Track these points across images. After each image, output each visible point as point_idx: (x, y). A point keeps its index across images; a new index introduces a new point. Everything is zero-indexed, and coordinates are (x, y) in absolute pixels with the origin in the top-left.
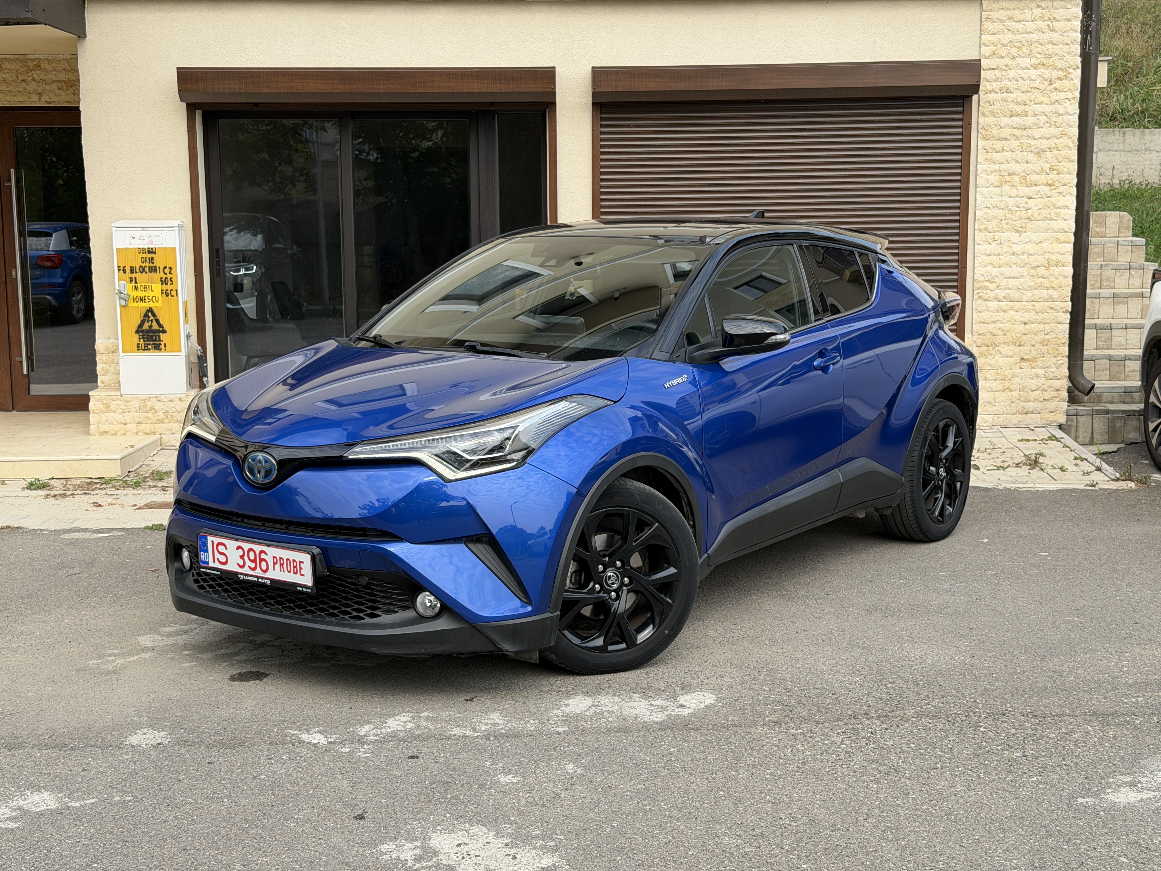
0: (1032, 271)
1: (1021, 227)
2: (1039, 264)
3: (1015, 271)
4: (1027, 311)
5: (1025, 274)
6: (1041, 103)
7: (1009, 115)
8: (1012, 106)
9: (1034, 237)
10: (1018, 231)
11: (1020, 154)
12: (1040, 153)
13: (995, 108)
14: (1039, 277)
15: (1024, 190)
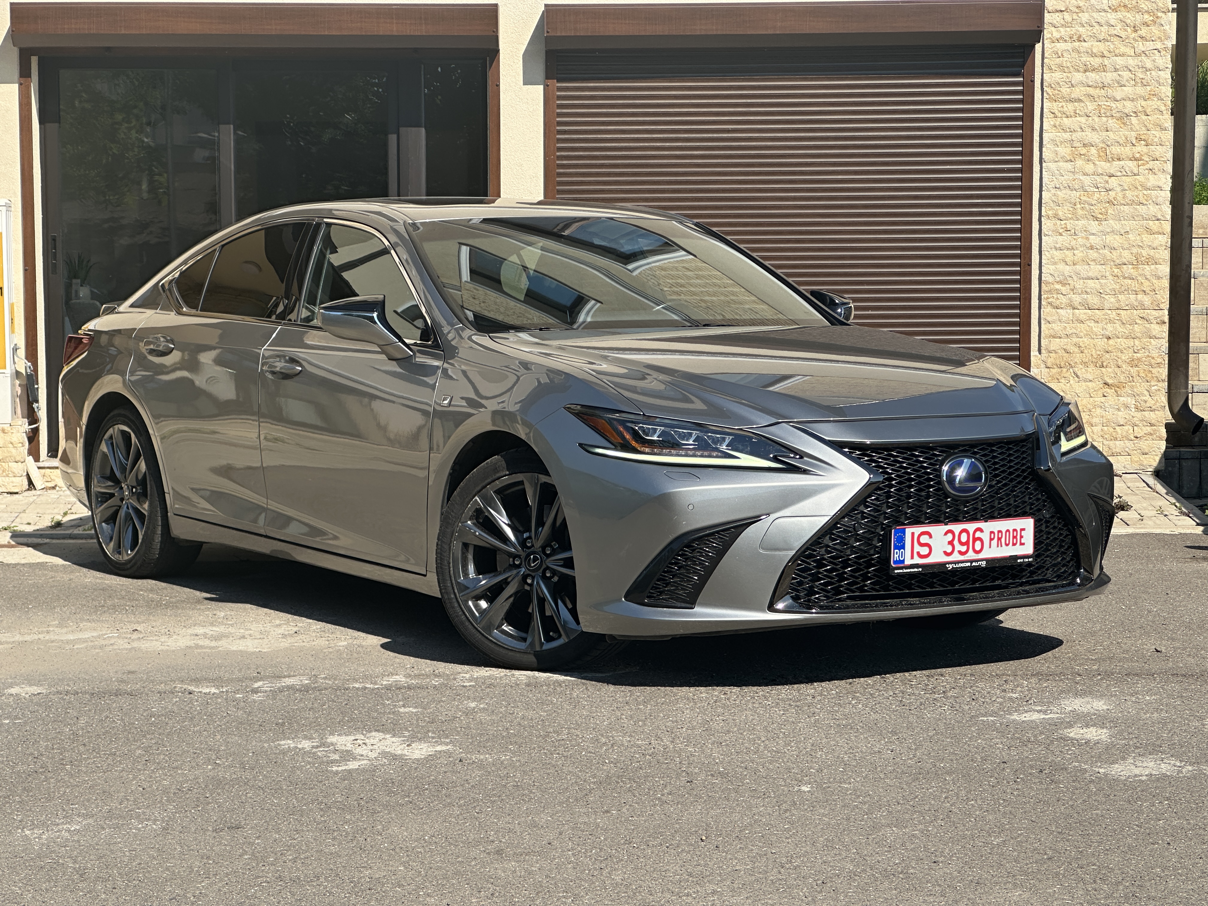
0: (1116, 271)
1: (1102, 214)
2: (1125, 261)
3: (1095, 269)
4: (1111, 321)
5: (1108, 274)
6: (1122, 55)
7: (1081, 70)
8: (1085, 59)
9: (1117, 226)
10: (1096, 219)
11: (1097, 119)
12: (1124, 118)
13: (1065, 61)
14: (1125, 278)
15: (1102, 166)
